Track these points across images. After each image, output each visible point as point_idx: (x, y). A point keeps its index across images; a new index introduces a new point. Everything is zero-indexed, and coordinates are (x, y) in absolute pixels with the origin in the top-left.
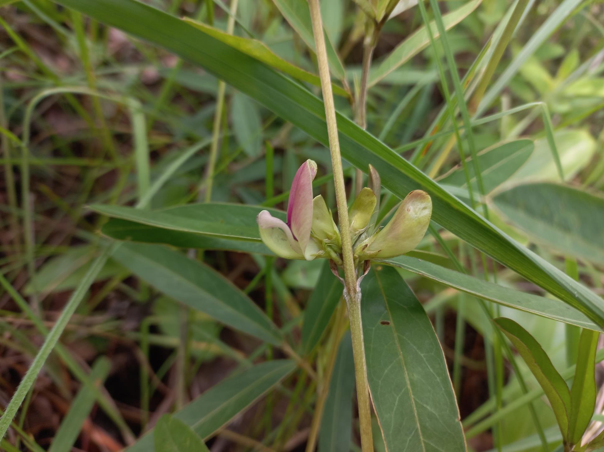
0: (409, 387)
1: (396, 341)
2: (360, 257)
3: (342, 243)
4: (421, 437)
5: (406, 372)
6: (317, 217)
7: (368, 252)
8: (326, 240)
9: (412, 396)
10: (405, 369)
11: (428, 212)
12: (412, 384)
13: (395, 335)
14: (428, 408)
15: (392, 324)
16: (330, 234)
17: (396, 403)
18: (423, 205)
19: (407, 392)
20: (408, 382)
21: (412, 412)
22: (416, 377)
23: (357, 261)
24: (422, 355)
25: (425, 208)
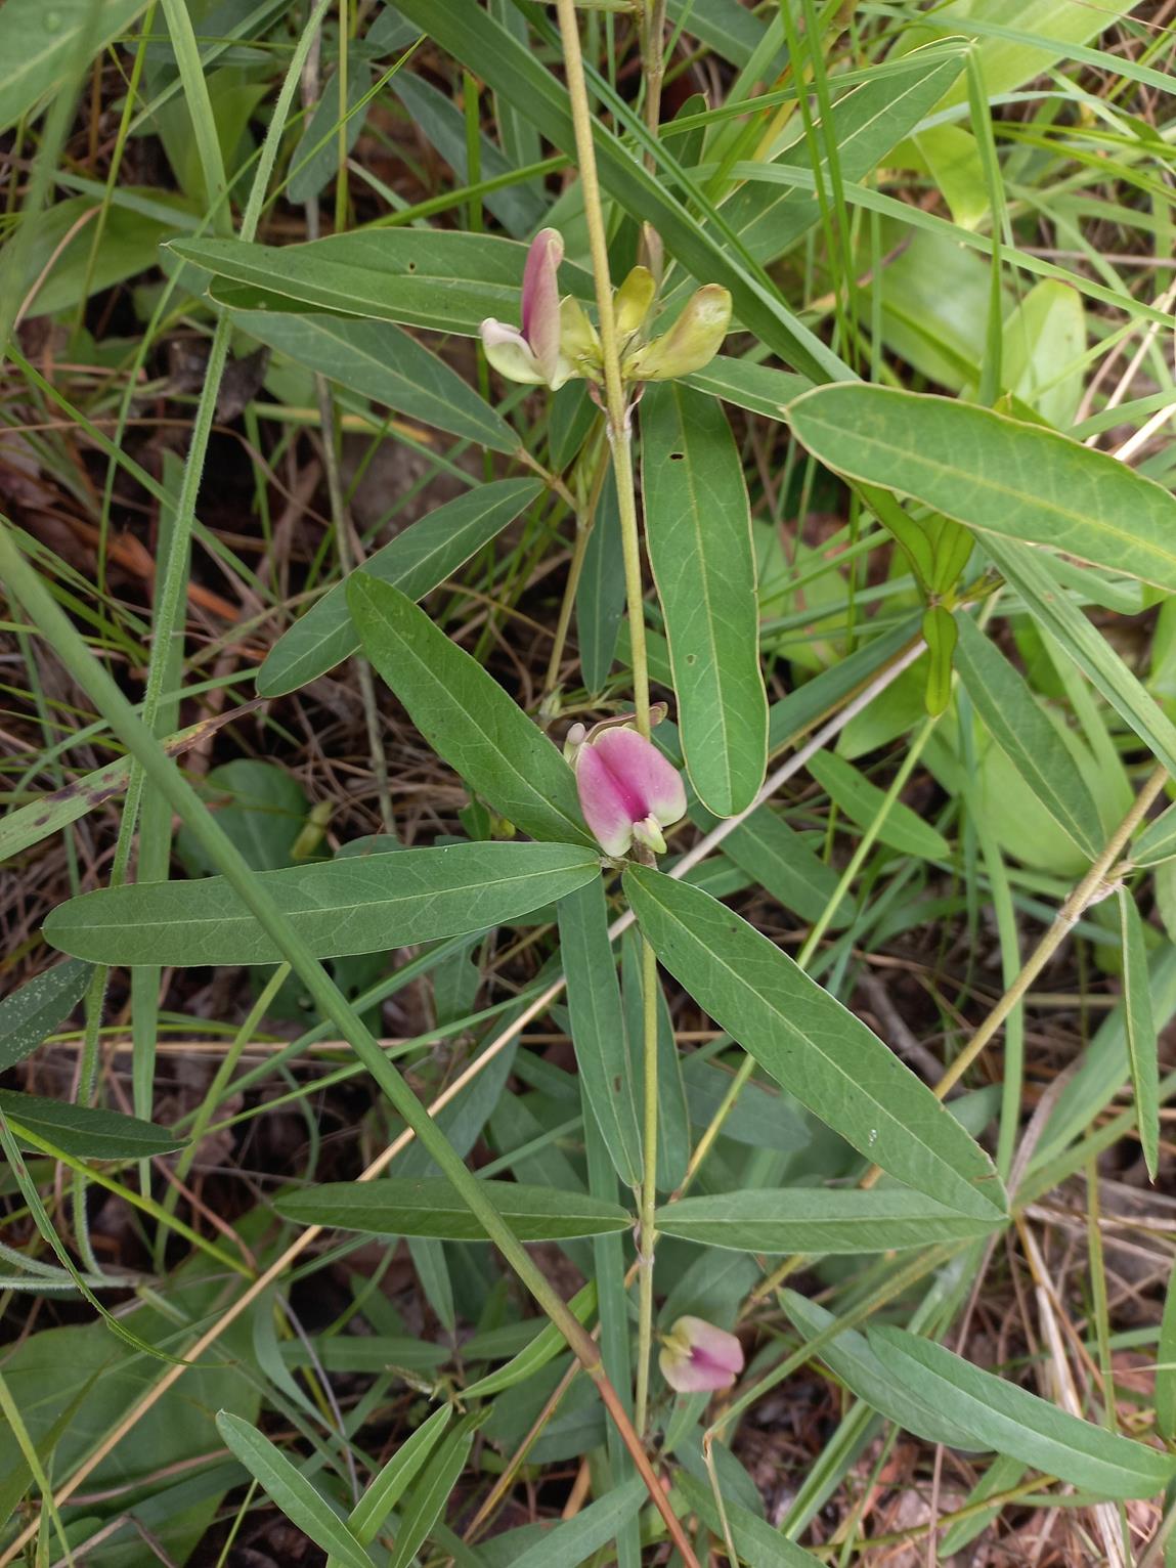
0: (700, 548)
1: (690, 484)
2: (629, 378)
3: (605, 356)
4: (709, 611)
5: (698, 529)
6: (565, 327)
7: (641, 372)
8: (581, 357)
9: (703, 560)
10: (697, 524)
11: (724, 316)
12: (705, 545)
13: (689, 475)
14: (721, 575)
15: (686, 458)
16: (586, 348)
17: (682, 570)
18: (719, 304)
19: (696, 557)
20: (700, 542)
21: (701, 580)
22: (710, 535)
23: (625, 383)
24: (722, 505)
25: (720, 310)
